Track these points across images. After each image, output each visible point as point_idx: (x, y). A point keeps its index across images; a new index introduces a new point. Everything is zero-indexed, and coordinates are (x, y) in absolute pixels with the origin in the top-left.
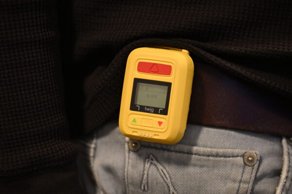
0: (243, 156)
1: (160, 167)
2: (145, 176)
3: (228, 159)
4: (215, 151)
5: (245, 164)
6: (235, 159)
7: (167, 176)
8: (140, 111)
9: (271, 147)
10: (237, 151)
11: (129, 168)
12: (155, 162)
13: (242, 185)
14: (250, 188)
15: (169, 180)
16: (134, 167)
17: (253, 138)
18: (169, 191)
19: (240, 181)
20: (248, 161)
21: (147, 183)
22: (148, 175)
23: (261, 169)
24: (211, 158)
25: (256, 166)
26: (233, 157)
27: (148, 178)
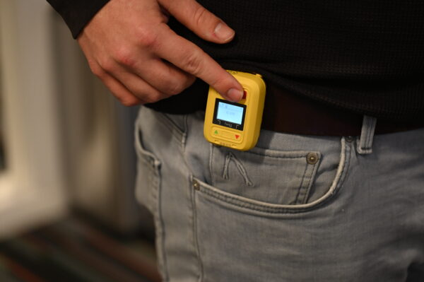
0: (306, 156)
1: (238, 163)
2: (226, 169)
3: (293, 159)
4: (282, 153)
5: (308, 163)
6: (299, 159)
7: (244, 170)
8: (221, 125)
9: (332, 146)
10: (301, 152)
11: (213, 160)
12: (233, 158)
13: (305, 179)
14: (312, 182)
15: (245, 174)
16: (216, 160)
17: (316, 140)
18: (245, 182)
19: (304, 176)
20: (311, 160)
21: (228, 174)
22: (228, 168)
23: (321, 166)
24: (279, 159)
25: (317, 164)
26: (298, 157)
27: (228, 171)
